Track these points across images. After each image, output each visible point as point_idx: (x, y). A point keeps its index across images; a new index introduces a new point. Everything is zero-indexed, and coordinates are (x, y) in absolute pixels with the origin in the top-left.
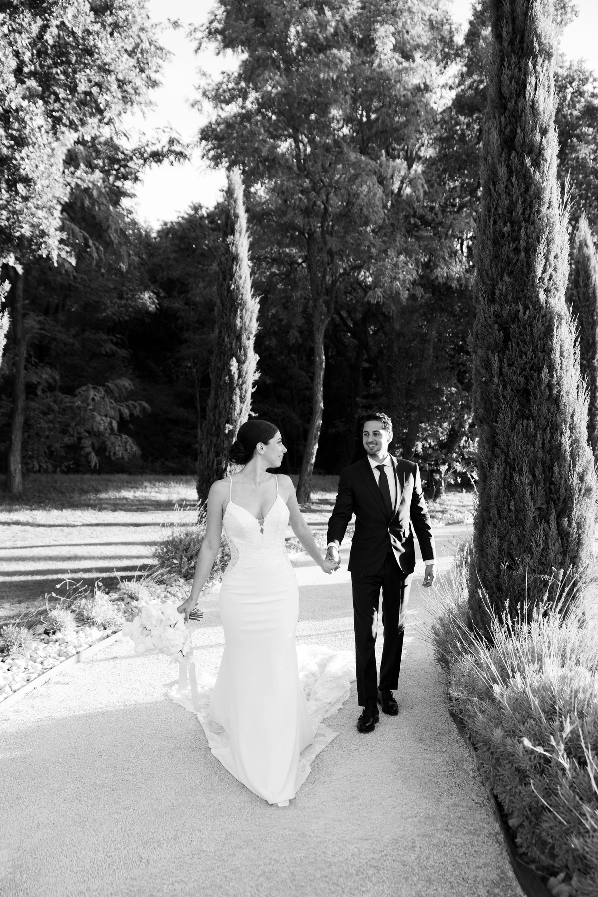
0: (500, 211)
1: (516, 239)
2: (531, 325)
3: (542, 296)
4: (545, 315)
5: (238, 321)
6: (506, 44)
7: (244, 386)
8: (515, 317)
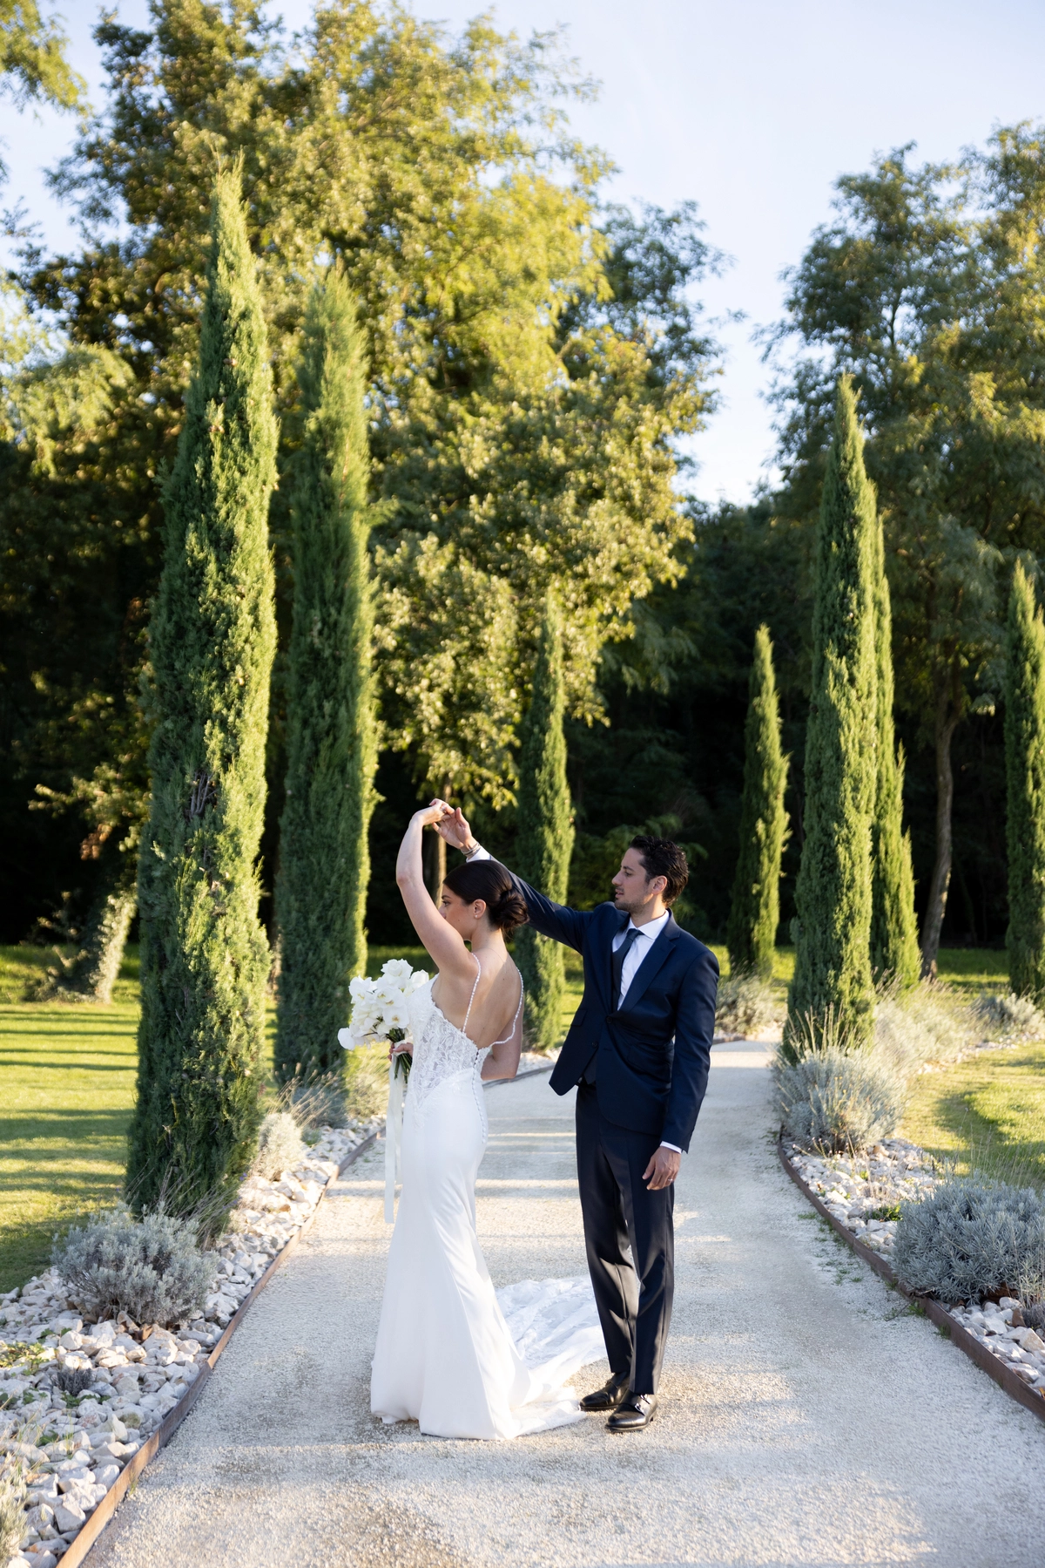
7: (773, 846)
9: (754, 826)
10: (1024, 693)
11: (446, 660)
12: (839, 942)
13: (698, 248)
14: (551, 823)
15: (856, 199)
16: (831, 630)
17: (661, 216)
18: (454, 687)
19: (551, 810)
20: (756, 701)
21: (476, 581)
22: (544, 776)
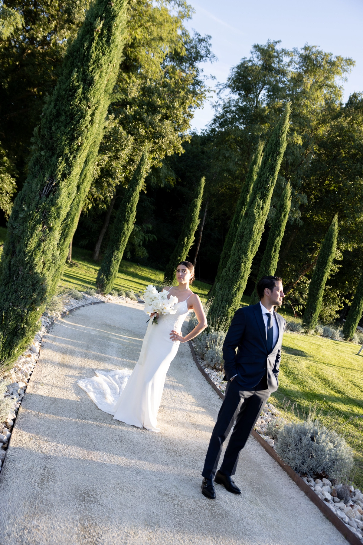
5: (191, 226)
7: (187, 247)
9: (184, 239)
10: (279, 221)
12: (233, 295)
13: (208, 51)
14: (128, 222)
15: (259, 53)
16: (260, 188)
17: (199, 37)
18: (105, 167)
19: (129, 217)
20: (195, 200)
21: (123, 134)
22: (129, 205)
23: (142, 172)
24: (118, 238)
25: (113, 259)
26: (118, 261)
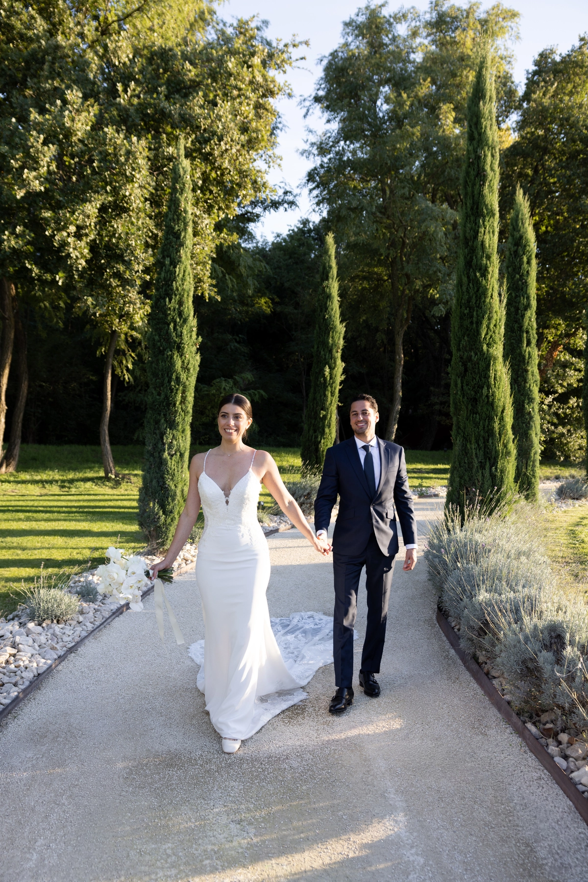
0: (463, 301)
1: (472, 317)
2: (478, 364)
3: (485, 347)
4: (486, 358)
5: (330, 341)
6: (469, 210)
7: (334, 385)
8: (470, 359)
9: (322, 371)
11: (91, 209)
14: (180, 348)
15: (356, 32)
18: (101, 240)
19: (180, 336)
20: (325, 283)
21: (119, 142)
22: (173, 304)
23: (186, 211)
24: (167, 397)
25: (166, 455)
26: (182, 455)
